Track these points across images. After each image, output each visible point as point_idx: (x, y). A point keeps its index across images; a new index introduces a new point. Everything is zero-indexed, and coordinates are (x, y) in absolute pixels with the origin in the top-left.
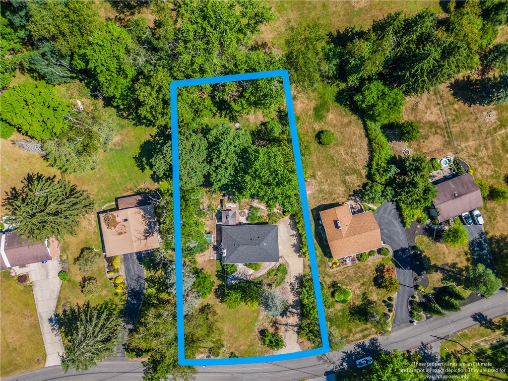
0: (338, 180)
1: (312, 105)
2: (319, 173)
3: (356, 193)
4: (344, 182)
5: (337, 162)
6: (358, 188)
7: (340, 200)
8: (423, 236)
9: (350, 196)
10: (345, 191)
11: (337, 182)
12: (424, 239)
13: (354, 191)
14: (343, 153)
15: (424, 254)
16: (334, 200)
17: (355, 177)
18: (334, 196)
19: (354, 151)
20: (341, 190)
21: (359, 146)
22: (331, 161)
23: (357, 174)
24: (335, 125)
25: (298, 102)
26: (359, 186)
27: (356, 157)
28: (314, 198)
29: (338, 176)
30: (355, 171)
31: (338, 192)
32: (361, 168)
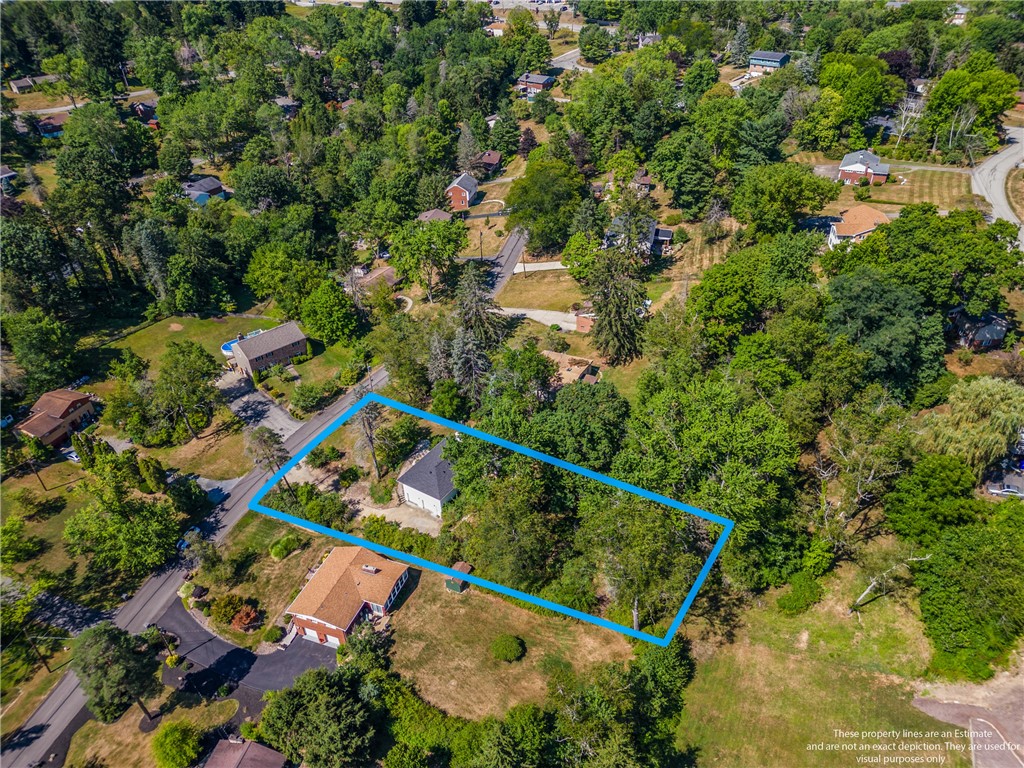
0: (431, 629)
1: (578, 665)
2: (462, 611)
3: (388, 642)
4: (419, 637)
5: (457, 646)
6: (393, 650)
7: (399, 614)
8: (227, 720)
9: (393, 632)
10: (406, 629)
11: (428, 627)
12: (222, 718)
13: (394, 642)
14: (463, 664)
15: (205, 702)
16: (408, 608)
17: (413, 656)
18: (413, 610)
19: (453, 682)
20: (413, 625)
21: (453, 694)
22: (467, 638)
23: (412, 663)
24: (518, 680)
25: (596, 645)
26: (394, 653)
27: (440, 679)
28: (434, 584)
29: (435, 633)
30: (420, 662)
31: (414, 619)
32: (418, 675)
